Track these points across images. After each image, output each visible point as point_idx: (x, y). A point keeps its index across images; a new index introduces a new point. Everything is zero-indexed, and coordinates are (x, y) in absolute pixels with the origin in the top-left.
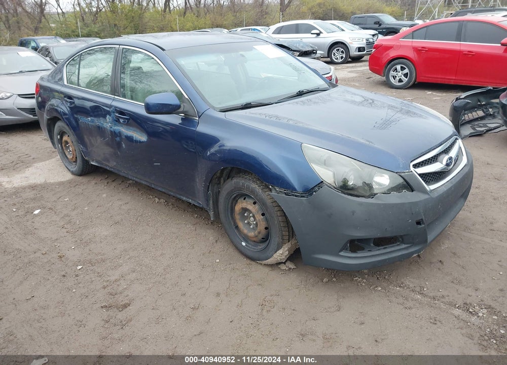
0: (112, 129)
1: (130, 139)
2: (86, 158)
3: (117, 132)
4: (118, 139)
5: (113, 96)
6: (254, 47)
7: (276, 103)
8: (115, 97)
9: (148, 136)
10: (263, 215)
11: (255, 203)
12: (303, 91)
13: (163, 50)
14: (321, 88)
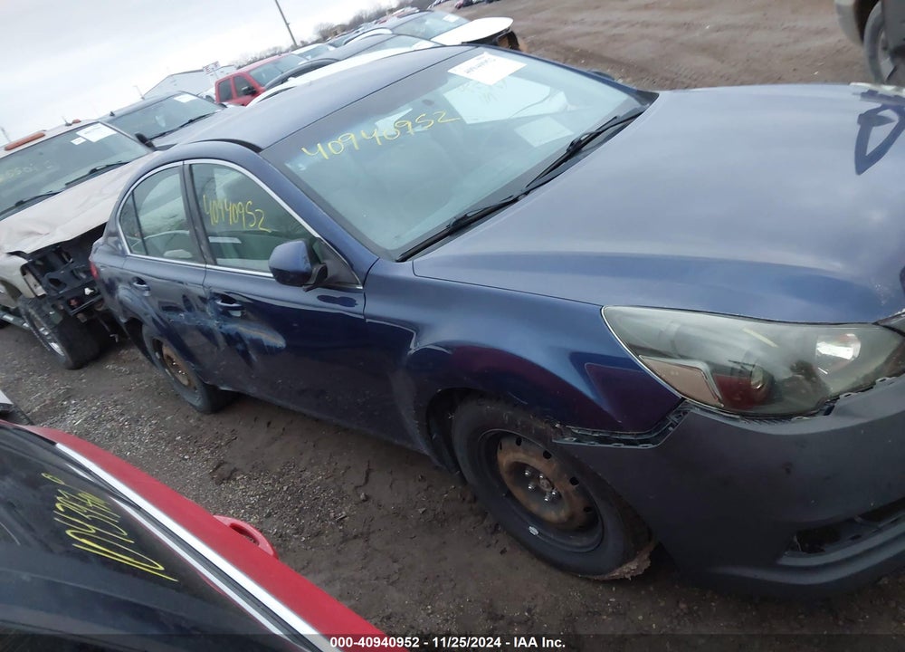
0: (222, 330)
1: (258, 345)
2: (208, 383)
3: (233, 333)
4: (240, 347)
5: (204, 266)
6: (450, 71)
7: (527, 193)
8: (208, 266)
9: (284, 338)
10: (574, 481)
11: (547, 455)
12: (580, 141)
13: (256, 149)
14: (622, 114)
